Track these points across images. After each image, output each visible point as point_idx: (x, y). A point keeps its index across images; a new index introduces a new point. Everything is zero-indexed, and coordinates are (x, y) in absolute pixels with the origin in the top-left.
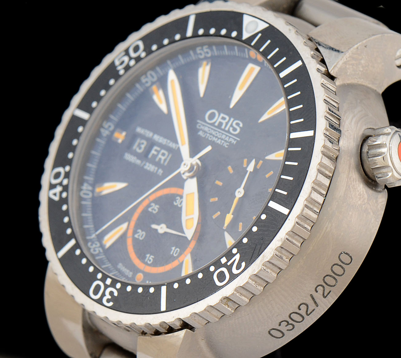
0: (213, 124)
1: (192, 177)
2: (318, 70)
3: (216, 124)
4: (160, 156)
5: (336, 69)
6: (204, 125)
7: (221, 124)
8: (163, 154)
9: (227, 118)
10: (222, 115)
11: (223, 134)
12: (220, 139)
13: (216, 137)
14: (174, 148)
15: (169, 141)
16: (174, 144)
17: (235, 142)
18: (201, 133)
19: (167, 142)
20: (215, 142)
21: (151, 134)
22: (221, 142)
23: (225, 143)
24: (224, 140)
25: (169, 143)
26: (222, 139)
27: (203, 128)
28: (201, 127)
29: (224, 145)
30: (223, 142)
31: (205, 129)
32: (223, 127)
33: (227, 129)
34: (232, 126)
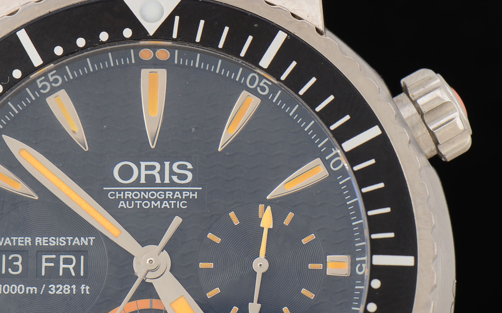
0: (137, 183)
3: (143, 181)
7: (150, 177)
9: (157, 165)
11: (165, 191)
12: (165, 199)
13: (156, 200)
14: (86, 244)
15: (70, 238)
16: (82, 239)
17: (196, 195)
18: (122, 204)
19: (67, 241)
20: (159, 207)
21: (28, 240)
22: (170, 204)
23: (178, 202)
24: (173, 200)
25: (72, 241)
26: (169, 199)
27: (122, 195)
28: (117, 195)
29: (178, 207)
30: (173, 202)
31: (126, 195)
32: (158, 181)
33: (167, 181)
34: (172, 173)
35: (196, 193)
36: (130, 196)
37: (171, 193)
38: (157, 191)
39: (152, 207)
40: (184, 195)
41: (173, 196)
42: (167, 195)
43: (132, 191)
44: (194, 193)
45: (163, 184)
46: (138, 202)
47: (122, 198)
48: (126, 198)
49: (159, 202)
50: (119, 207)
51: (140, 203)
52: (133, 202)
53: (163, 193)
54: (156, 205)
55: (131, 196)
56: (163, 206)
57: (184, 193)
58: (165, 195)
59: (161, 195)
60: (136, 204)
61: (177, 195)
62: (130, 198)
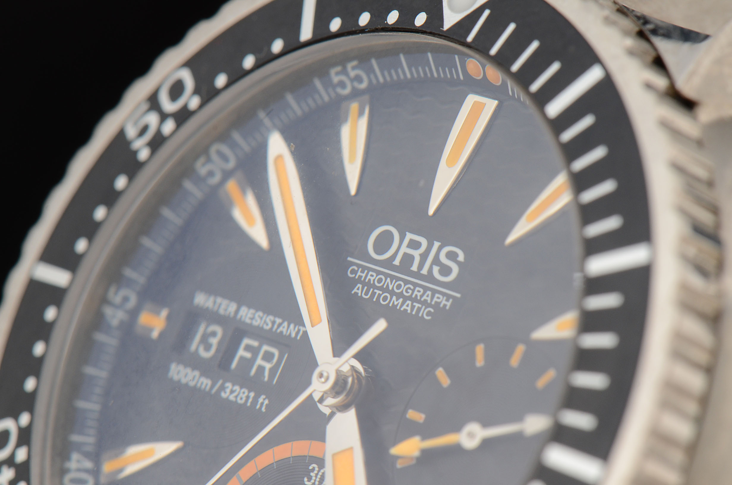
0: (388, 263)
1: (343, 407)
2: (649, 86)
3: (397, 262)
4: (259, 361)
5: (697, 81)
6: (364, 268)
7: (408, 259)
8: (268, 357)
9: (424, 242)
10: (409, 236)
11: (415, 285)
12: (410, 298)
13: (399, 296)
14: (293, 335)
15: (278, 321)
16: (292, 326)
17: (449, 304)
18: (358, 290)
19: (273, 323)
20: (398, 308)
21: (233, 307)
22: (413, 307)
23: (424, 307)
24: (419, 302)
25: (280, 325)
26: (414, 300)
27: (364, 275)
28: (359, 273)
29: (420, 315)
30: (417, 305)
31: (369, 277)
32: (414, 268)
33: (424, 271)
34: (436, 261)
35: (451, 300)
36: (372, 279)
37: (422, 290)
38: (406, 282)
39: (391, 305)
40: (435, 299)
41: (422, 296)
42: (416, 293)
43: (378, 273)
44: (447, 300)
45: (417, 275)
46: (378, 292)
47: (362, 279)
48: (367, 280)
49: (401, 300)
50: (353, 292)
51: (379, 294)
52: (372, 290)
53: (412, 287)
54: (396, 303)
55: (374, 280)
56: (404, 307)
57: (437, 295)
58: (413, 291)
59: (409, 291)
60: (374, 294)
61: (427, 297)
62: (372, 282)
